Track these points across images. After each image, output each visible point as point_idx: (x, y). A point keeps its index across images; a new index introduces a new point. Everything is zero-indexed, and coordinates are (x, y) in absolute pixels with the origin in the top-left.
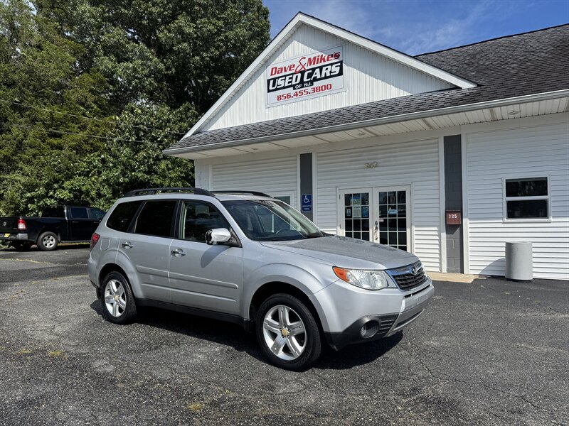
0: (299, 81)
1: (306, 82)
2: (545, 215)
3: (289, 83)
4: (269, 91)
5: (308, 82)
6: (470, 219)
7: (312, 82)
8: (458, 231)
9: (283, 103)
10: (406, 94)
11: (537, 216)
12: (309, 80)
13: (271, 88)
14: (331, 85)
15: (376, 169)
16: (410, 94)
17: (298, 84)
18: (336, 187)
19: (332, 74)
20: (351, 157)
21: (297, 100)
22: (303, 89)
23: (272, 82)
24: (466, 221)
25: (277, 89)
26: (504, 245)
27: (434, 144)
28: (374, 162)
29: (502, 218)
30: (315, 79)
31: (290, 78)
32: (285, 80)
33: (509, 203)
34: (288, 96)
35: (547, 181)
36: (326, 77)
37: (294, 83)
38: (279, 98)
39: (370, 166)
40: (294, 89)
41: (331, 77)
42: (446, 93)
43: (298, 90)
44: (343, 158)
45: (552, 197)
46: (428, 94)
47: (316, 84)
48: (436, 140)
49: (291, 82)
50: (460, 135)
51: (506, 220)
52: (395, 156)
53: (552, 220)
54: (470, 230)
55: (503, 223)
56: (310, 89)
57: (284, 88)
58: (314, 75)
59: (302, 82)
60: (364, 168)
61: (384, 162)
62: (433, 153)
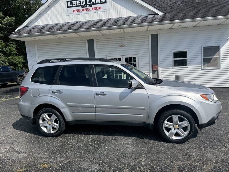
0: (84, 3)
1: (88, 5)
2: (186, 65)
3: (79, 4)
4: (68, 7)
5: (89, 5)
6: (161, 67)
7: (91, 5)
8: (156, 72)
9: (76, 14)
10: (136, 15)
11: (183, 65)
12: (90, 3)
13: (69, 6)
14: (101, 7)
15: (124, 47)
16: (137, 15)
17: (84, 5)
18: (106, 56)
19: (101, 2)
20: (112, 42)
21: (84, 13)
22: (87, 8)
23: (69, 3)
24: (159, 68)
25: (72, 7)
26: (175, 76)
27: (146, 37)
28: (123, 45)
29: (172, 67)
30: (93, 4)
31: (79, 2)
32: (77, 2)
33: (175, 61)
34: (79, 11)
35: (187, 52)
36: (98, 3)
37: (82, 4)
38: (74, 11)
39: (121, 46)
40: (82, 7)
41: (101, 3)
42: (153, 16)
43: (84, 8)
44: (108, 42)
45: (189, 58)
46: (145, 16)
47: (93, 6)
48: (148, 36)
49: (80, 4)
50: (157, 34)
51: (173, 67)
52: (132, 42)
53: (189, 66)
54: (161, 72)
55: (173, 68)
56: (90, 8)
57: (76, 6)
58: (92, 2)
59: (86, 4)
60: (118, 47)
61: (127, 44)
62: (147, 41)
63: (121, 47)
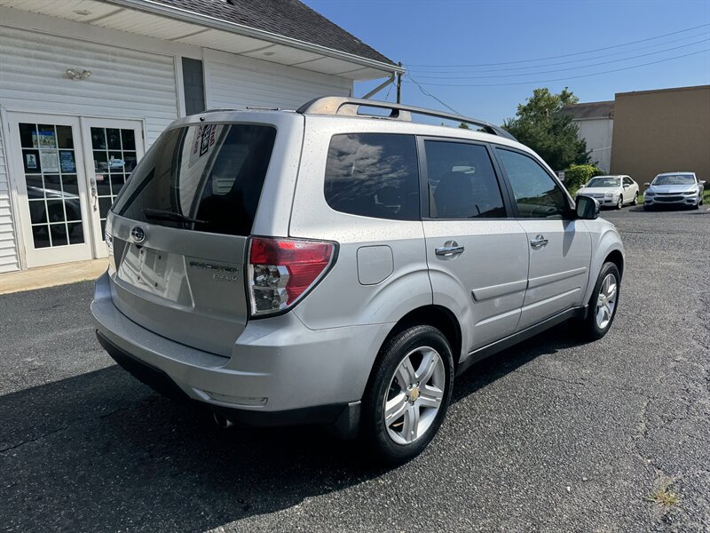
27: (167, 63)
28: (86, 72)
48: (171, 60)
50: (200, 62)
60: (58, 77)
61: (98, 74)
62: (167, 77)
63: (72, 78)
